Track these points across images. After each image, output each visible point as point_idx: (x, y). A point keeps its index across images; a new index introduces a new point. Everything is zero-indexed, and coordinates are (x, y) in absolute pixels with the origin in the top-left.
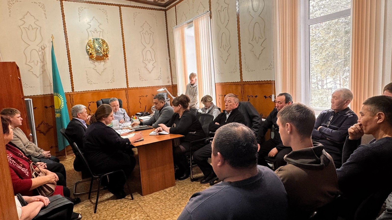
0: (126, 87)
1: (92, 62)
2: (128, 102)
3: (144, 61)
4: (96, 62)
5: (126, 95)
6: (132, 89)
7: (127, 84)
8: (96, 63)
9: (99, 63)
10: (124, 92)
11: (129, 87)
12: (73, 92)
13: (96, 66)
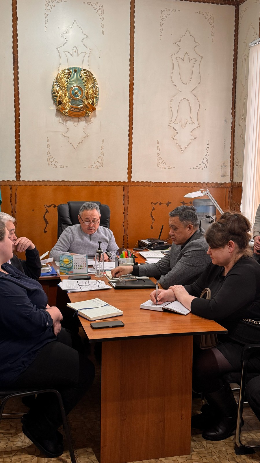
0: (127, 181)
1: (61, 121)
2: (126, 213)
3: (172, 125)
4: (69, 120)
5: (124, 196)
6: (138, 186)
7: (130, 173)
8: (70, 123)
9: (76, 124)
10: (120, 190)
11: (132, 180)
12: (18, 182)
13: (68, 128)
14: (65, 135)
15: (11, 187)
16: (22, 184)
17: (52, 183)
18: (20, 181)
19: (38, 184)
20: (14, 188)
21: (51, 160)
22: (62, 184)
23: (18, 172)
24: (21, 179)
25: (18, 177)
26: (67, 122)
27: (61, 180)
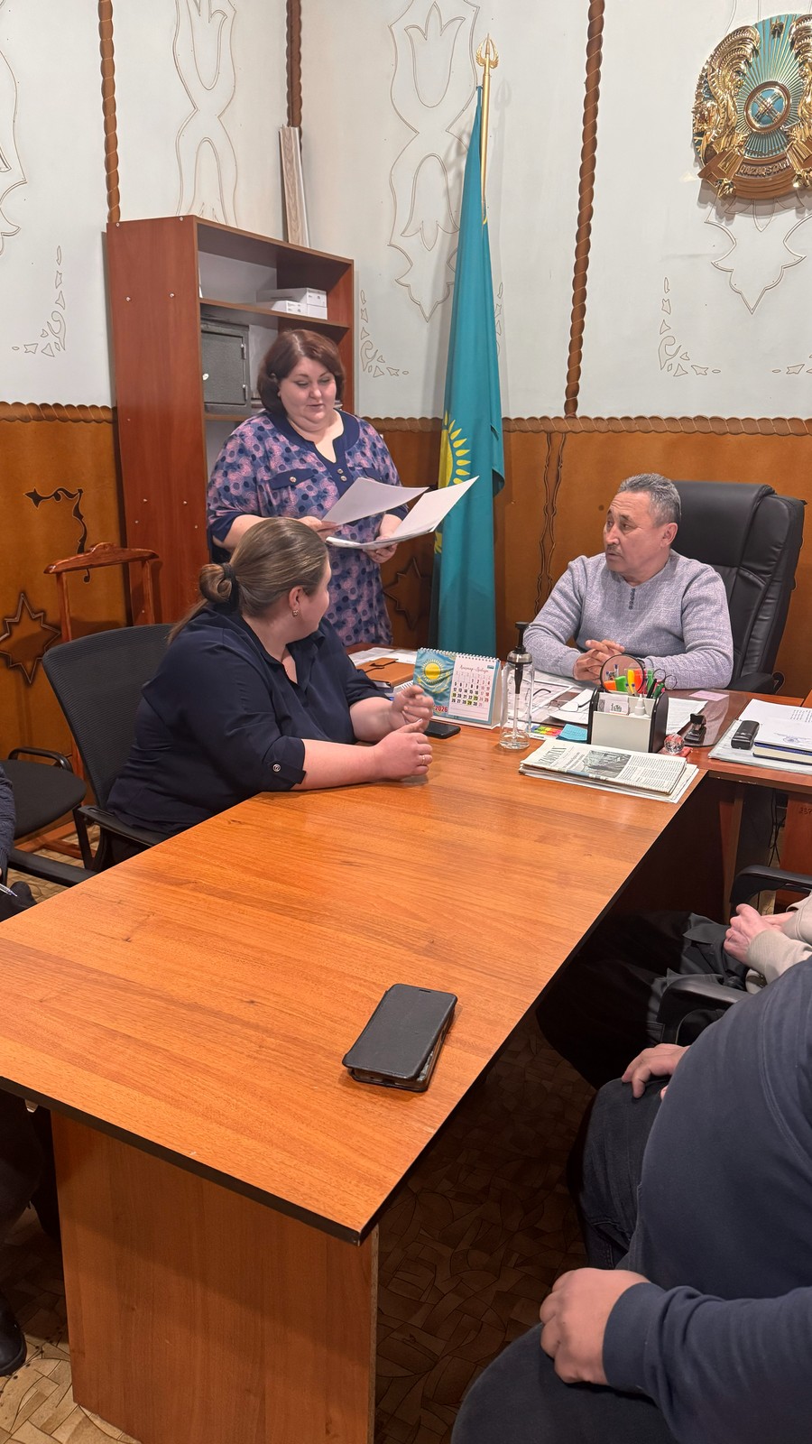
9: (763, 221)
12: (571, 421)
13: (734, 241)
14: (721, 265)
15: (549, 434)
16: (581, 426)
17: (666, 426)
18: (575, 417)
19: (623, 426)
20: (557, 440)
21: (671, 350)
22: (696, 427)
23: (572, 392)
24: (579, 413)
25: (571, 408)
26: (733, 218)
27: (692, 416)
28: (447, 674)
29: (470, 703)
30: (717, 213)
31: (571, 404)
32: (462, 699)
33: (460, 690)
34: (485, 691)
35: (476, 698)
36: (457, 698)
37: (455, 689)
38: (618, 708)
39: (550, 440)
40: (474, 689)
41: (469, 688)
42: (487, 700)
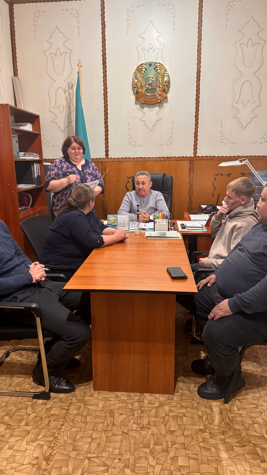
0: (192, 156)
1: (139, 108)
2: (191, 183)
3: (235, 105)
4: (146, 107)
5: (190, 169)
6: (202, 160)
7: (195, 148)
8: (146, 109)
9: (151, 109)
10: (186, 164)
11: (197, 155)
12: (107, 159)
13: (145, 114)
14: (142, 119)
15: (102, 162)
16: (110, 160)
17: (132, 160)
18: (108, 158)
19: (121, 160)
20: (104, 164)
21: (132, 141)
22: (140, 160)
23: (107, 151)
24: (109, 157)
25: (107, 156)
26: (144, 108)
27: (139, 157)
28: (116, 220)
29: (123, 226)
30: (140, 107)
31: (107, 155)
32: (121, 226)
33: (120, 224)
34: (127, 223)
35: (125, 225)
36: (120, 226)
37: (119, 224)
38: (160, 222)
39: (102, 164)
40: (124, 223)
41: (122, 223)
42: (127, 225)
